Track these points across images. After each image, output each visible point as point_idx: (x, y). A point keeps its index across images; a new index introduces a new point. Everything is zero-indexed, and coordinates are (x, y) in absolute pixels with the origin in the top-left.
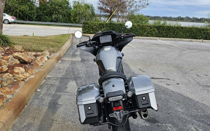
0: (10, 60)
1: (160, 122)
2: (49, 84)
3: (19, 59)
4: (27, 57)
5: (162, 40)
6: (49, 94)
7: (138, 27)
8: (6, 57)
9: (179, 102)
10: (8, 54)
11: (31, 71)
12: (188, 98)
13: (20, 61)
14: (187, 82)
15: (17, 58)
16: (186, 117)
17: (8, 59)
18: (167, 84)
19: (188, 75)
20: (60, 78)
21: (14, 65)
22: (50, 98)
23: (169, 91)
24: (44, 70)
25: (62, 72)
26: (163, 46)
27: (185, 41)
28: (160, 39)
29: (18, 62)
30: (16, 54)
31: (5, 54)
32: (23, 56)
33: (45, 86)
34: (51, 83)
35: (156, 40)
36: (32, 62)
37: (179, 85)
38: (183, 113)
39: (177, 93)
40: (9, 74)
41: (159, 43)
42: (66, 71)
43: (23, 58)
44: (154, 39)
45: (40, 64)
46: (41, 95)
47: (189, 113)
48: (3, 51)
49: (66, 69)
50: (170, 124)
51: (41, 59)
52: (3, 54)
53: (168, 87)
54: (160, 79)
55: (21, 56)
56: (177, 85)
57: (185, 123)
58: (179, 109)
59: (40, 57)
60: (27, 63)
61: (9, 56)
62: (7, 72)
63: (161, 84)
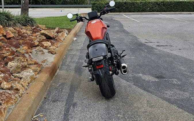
0: (38, 36)
1: (167, 78)
2: (72, 54)
3: (46, 35)
4: (52, 33)
5: (163, 14)
6: (74, 62)
7: (140, 4)
8: (34, 35)
9: (181, 63)
10: (35, 32)
11: (56, 44)
12: (189, 59)
13: (46, 37)
14: (188, 47)
15: (44, 34)
16: (188, 74)
17: (36, 36)
18: (170, 50)
19: (188, 42)
20: (80, 49)
21: (42, 40)
22: (75, 65)
23: (173, 55)
24: (66, 43)
25: (81, 45)
26: (164, 19)
27: (185, 14)
28: (161, 14)
29: (45, 38)
30: (43, 31)
31: (33, 32)
32: (48, 32)
33: (69, 56)
34: (74, 54)
35: (158, 14)
36: (56, 38)
37: (181, 50)
38: (185, 71)
39: (180, 56)
40: (40, 47)
41: (161, 17)
42: (84, 44)
43: (48, 34)
44: (157, 14)
45: (62, 39)
46: (67, 63)
47: (191, 71)
48: (31, 30)
49: (83, 42)
50: (176, 79)
51: (62, 35)
52: (31, 32)
53: (172, 52)
54: (164, 46)
55: (47, 33)
56: (180, 50)
57: (188, 78)
58: (182, 68)
59: (61, 33)
60: (52, 38)
61: (37, 34)
62: (38, 46)
63: (165, 50)
